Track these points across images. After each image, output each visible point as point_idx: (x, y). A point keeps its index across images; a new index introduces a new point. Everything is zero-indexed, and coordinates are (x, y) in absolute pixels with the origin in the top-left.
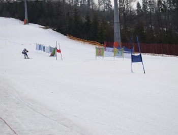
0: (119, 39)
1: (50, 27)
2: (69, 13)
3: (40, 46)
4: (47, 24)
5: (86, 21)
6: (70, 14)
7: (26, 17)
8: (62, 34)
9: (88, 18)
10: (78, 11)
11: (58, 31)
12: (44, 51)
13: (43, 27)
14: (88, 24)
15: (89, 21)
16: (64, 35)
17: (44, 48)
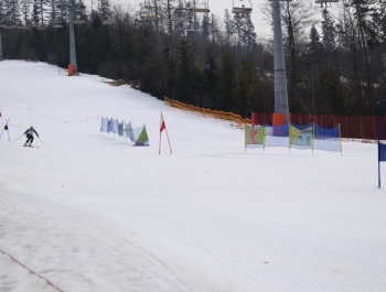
0: (284, 106)
1: (127, 82)
2: (167, 50)
3: (110, 123)
4: (118, 76)
5: (208, 66)
6: (170, 52)
7: (73, 61)
8: (153, 95)
9: (211, 61)
10: (188, 45)
11: (144, 89)
12: (121, 134)
13: (111, 80)
14: (210, 73)
15: (213, 66)
16: (159, 98)
17: (120, 127)
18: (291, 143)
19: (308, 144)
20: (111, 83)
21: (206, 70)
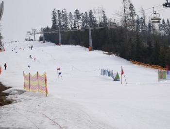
1: (114, 53)
2: (131, 39)
3: (104, 71)
4: (110, 51)
5: (148, 46)
7: (91, 44)
8: (125, 59)
9: (149, 43)
10: (139, 37)
11: (121, 56)
13: (107, 53)
14: (149, 49)
15: (150, 46)
16: (127, 60)
20: (107, 54)
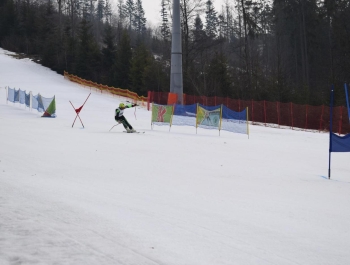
0: (179, 87)
1: (29, 55)
2: (68, 29)
3: (17, 93)
4: (21, 50)
5: (106, 46)
6: (71, 30)
8: (53, 69)
9: (109, 41)
11: (45, 63)
13: (14, 53)
14: (108, 53)
15: (111, 46)
16: (59, 73)
17: (28, 98)
18: (198, 123)
19: (216, 125)
20: (14, 56)
21: (104, 49)
